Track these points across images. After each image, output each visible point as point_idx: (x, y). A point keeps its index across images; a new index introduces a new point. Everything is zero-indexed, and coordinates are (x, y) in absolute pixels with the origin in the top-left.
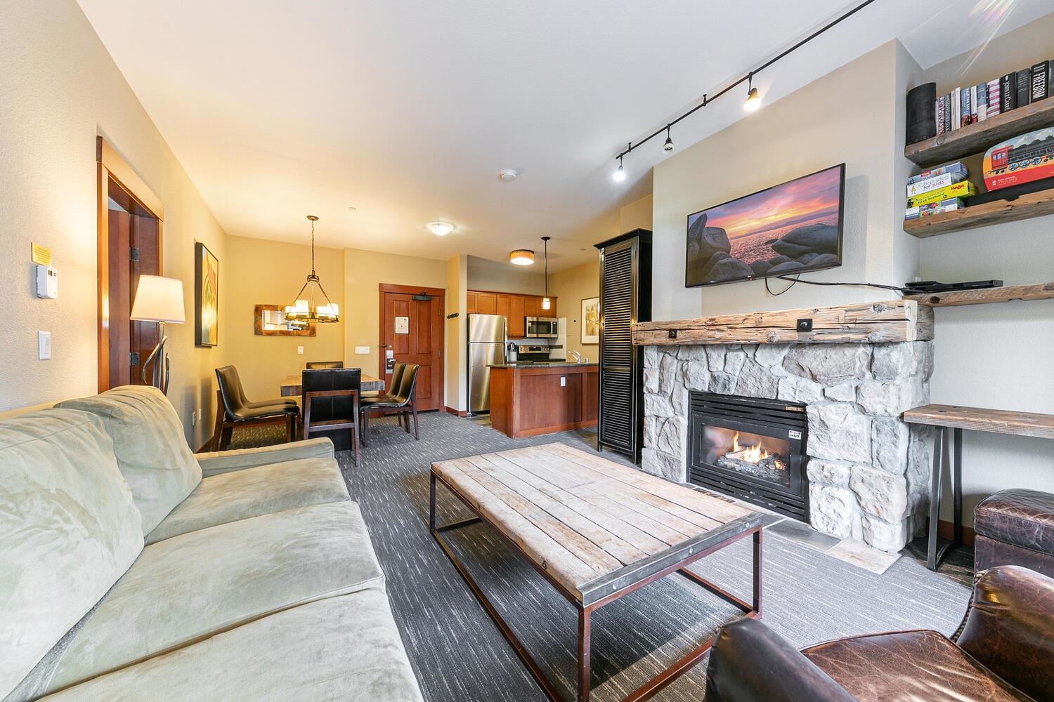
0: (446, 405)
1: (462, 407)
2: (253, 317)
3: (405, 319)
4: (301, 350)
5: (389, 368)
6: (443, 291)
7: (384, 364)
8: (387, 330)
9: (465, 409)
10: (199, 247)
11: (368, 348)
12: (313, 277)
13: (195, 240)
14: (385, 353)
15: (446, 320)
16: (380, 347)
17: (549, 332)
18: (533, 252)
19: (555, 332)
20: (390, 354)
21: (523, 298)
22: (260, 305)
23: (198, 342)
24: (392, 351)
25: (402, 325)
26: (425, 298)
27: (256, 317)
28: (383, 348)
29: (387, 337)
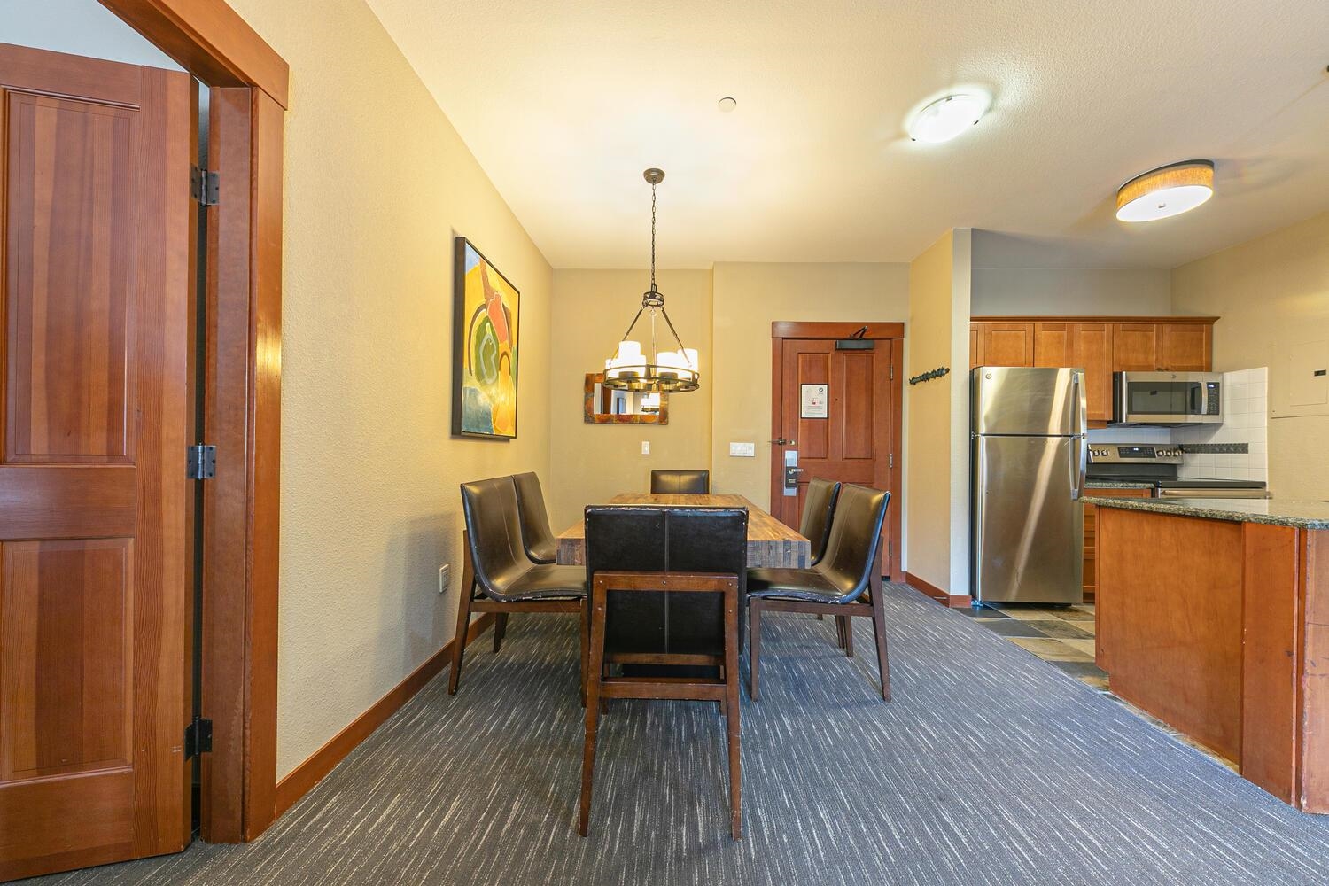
0: (905, 568)
1: (958, 585)
2: (584, 394)
3: (821, 390)
4: (646, 448)
5: (789, 485)
6: (900, 327)
7: (780, 475)
8: (786, 414)
9: (965, 592)
10: (460, 245)
11: (753, 445)
12: (653, 295)
13: (454, 232)
14: (782, 455)
15: (907, 387)
16: (773, 443)
17: (1194, 407)
18: (1209, 163)
19: (1215, 409)
20: (791, 457)
21: (1108, 327)
22: (592, 375)
23: (457, 431)
24: (796, 452)
25: (814, 401)
26: (862, 345)
27: (586, 394)
28: (779, 445)
29: (787, 426)
